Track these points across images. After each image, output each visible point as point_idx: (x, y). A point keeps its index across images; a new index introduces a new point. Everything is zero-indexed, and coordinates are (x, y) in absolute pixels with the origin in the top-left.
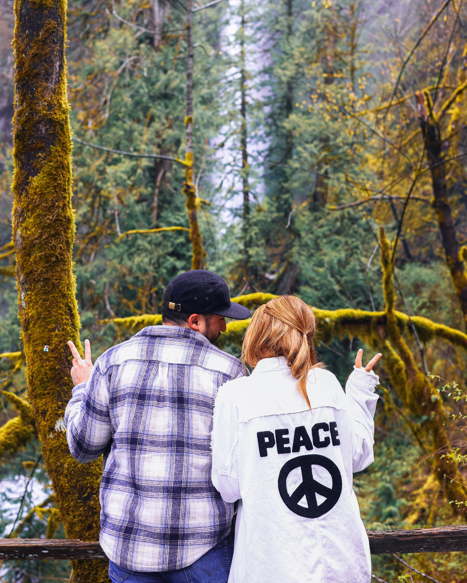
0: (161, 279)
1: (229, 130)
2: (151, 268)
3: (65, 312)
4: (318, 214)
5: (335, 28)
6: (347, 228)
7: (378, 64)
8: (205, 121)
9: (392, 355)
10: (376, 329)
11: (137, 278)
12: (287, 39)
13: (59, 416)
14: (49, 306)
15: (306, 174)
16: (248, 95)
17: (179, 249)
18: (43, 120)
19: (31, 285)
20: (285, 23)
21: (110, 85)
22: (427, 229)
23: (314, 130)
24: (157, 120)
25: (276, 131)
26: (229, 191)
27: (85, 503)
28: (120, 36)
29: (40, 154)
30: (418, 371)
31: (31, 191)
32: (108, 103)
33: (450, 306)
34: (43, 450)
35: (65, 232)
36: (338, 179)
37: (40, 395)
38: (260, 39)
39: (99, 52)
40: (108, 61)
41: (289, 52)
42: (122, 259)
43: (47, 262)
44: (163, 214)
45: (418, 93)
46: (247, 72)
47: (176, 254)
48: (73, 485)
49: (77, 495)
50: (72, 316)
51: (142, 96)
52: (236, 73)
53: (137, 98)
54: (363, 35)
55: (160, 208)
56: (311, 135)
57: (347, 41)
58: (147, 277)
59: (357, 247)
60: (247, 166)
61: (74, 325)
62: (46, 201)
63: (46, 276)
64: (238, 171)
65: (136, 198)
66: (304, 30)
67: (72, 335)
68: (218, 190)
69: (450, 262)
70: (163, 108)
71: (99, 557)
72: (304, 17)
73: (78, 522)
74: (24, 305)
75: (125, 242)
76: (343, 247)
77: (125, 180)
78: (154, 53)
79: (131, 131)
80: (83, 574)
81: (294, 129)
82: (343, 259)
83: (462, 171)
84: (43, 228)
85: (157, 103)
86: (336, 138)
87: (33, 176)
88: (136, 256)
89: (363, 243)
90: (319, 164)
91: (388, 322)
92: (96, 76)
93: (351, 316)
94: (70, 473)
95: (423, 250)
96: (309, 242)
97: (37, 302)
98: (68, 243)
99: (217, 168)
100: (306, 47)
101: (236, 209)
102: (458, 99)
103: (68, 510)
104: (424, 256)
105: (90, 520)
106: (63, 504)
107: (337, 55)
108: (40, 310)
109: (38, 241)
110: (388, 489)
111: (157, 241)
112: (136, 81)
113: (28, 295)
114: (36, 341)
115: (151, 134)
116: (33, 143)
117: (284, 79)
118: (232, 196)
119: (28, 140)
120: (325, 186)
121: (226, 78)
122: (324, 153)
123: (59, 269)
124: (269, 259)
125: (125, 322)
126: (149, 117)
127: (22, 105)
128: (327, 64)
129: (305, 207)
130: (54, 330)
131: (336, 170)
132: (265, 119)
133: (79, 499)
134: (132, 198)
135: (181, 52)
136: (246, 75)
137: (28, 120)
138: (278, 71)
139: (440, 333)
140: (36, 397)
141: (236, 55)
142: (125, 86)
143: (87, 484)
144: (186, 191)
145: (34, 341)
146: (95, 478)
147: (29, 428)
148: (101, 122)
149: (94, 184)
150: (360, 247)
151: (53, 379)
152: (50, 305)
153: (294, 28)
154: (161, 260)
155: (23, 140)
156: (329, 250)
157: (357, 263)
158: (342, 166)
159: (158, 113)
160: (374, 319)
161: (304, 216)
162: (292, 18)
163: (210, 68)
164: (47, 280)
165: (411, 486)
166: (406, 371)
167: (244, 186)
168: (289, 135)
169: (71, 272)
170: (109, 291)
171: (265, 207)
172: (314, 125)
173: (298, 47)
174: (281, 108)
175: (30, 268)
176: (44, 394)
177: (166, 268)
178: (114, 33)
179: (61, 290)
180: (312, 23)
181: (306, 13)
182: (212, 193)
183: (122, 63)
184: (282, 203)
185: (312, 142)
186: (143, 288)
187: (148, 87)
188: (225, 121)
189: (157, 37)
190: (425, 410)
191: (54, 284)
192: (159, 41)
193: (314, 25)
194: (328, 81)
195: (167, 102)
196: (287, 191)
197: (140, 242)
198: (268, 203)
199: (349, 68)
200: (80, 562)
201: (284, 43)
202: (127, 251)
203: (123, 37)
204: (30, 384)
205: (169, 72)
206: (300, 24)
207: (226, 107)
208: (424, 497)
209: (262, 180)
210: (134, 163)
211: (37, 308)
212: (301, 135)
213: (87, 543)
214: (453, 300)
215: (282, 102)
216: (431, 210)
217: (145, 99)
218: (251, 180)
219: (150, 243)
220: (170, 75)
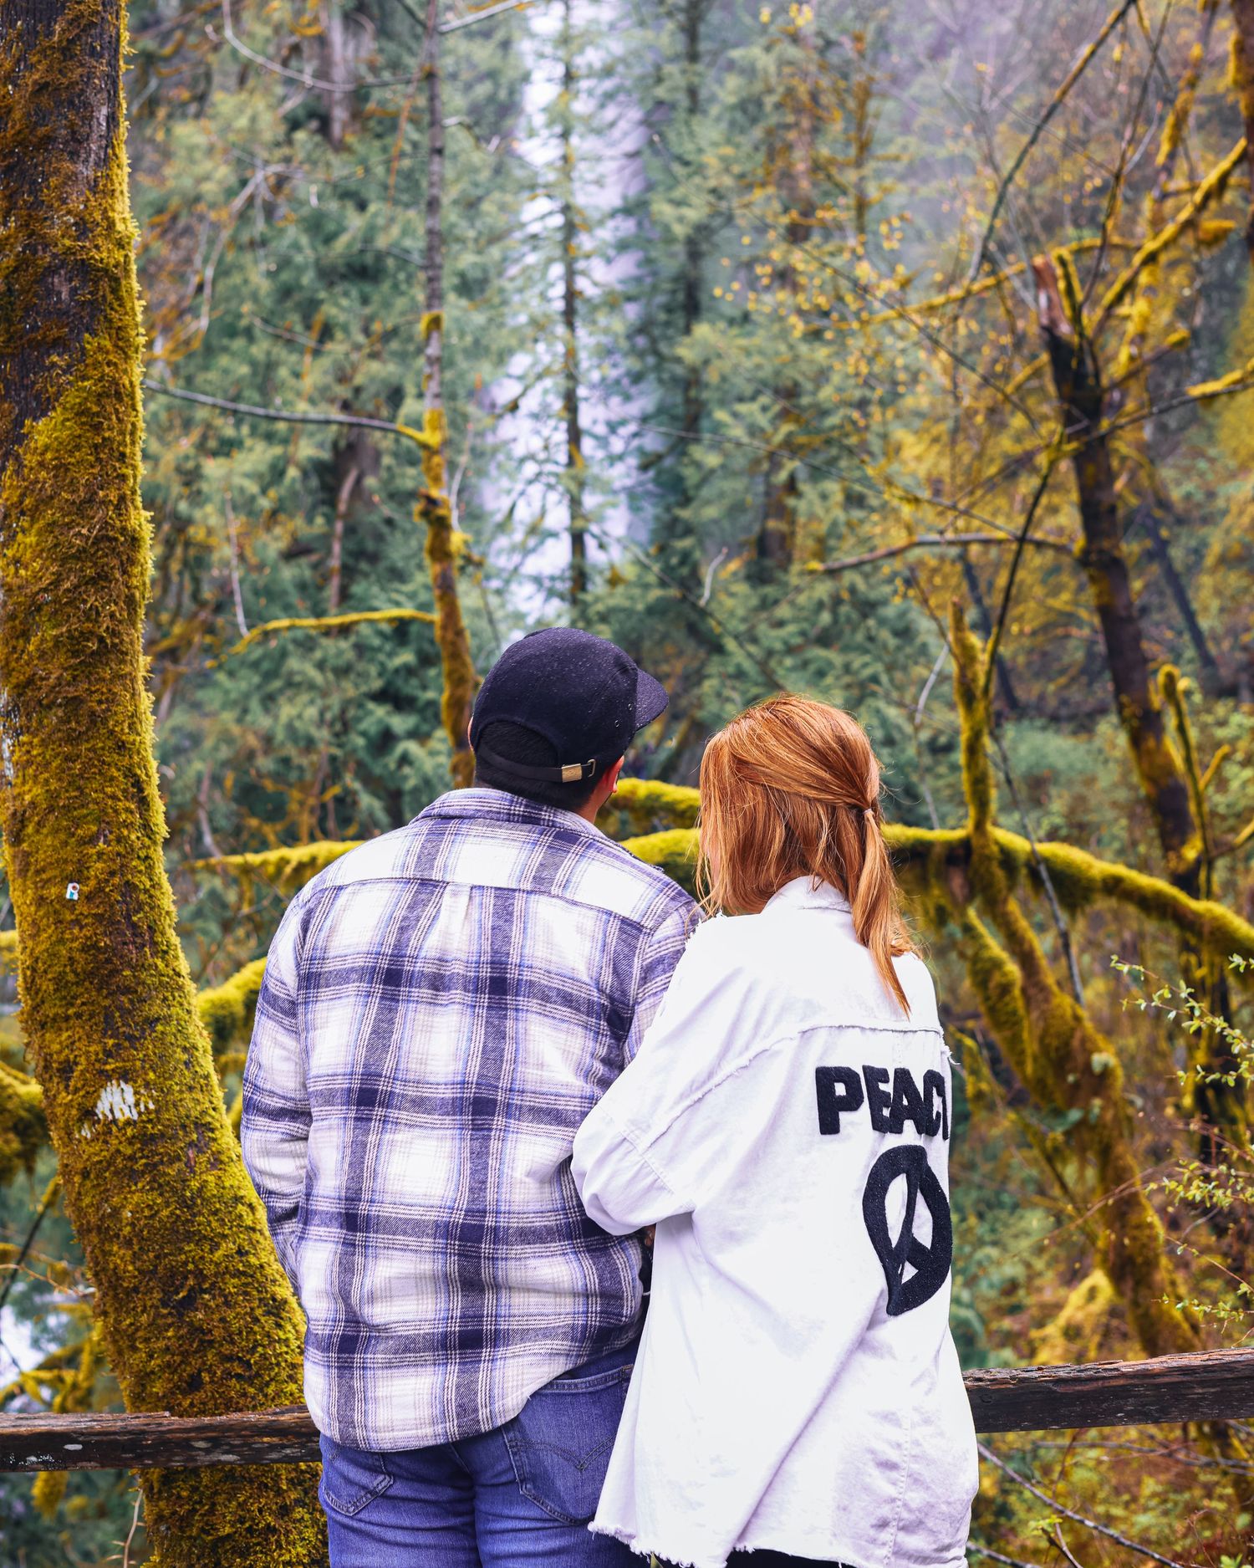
0: (352, 765)
1: (533, 365)
2: (323, 735)
3: (125, 791)
4: (770, 590)
5: (814, 96)
6: (847, 630)
7: (926, 191)
8: (469, 339)
9: (985, 947)
10: (944, 878)
11: (286, 761)
12: (688, 123)
13: (109, 1078)
14: (81, 776)
15: (739, 484)
16: (584, 273)
17: (400, 683)
18: (63, 264)
19: (29, 719)
20: (682, 82)
21: (211, 242)
22: (1060, 631)
23: (759, 367)
24: (339, 335)
25: (659, 368)
26: (533, 530)
27: (181, 1315)
28: (240, 110)
29: (55, 358)
30: (1055, 989)
31: (30, 460)
32: (207, 291)
33: (1124, 835)
34: (63, 1174)
35: (125, 572)
36: (824, 497)
37: (54, 1020)
38: (612, 124)
39: (182, 153)
40: (207, 178)
41: (689, 157)
42: (245, 711)
43: (75, 654)
44: (357, 589)
45: (1039, 261)
46: (579, 211)
47: (391, 697)
48: (149, 1266)
49: (157, 1295)
50: (144, 803)
51: (300, 270)
52: (551, 213)
53: (285, 276)
54: (884, 112)
55: (349, 572)
56: (749, 380)
57: (846, 131)
58: (314, 757)
59: (875, 679)
60: (579, 463)
61: (147, 827)
62: (72, 487)
63: (71, 692)
64: (556, 475)
65: (283, 544)
66: (731, 99)
67: (142, 854)
68: (503, 527)
69: (1127, 712)
70: (357, 305)
71: (224, 1458)
72: (731, 66)
73: (162, 1369)
74: (10, 773)
75: (255, 665)
76: (838, 678)
77: (253, 498)
78: (331, 157)
79: (271, 366)
80: (174, 1513)
81: (706, 362)
83: (1151, 476)
84: (64, 561)
85: (338, 289)
86: (818, 387)
87: (35, 419)
88: (282, 700)
89: (890, 668)
90: (774, 460)
91: (975, 858)
92: (175, 218)
94: (139, 1235)
95: (1051, 688)
96: (748, 665)
97: (48, 763)
98: (131, 602)
99: (499, 466)
100: (737, 146)
101: (552, 578)
102: (1144, 279)
103: (132, 1338)
104: (1052, 703)
105: (195, 1362)
106: (118, 1321)
107: (817, 167)
108: (54, 785)
109: (48, 597)
110: (962, 1323)
111: (341, 662)
112: (282, 231)
113: (21, 745)
114: (43, 870)
115: (325, 373)
116: (34, 328)
117: (679, 230)
118: (542, 542)
119: (22, 320)
120: (789, 515)
121: (523, 226)
122: (786, 428)
123: (107, 674)
125: (264, 864)
126: (317, 328)
128: (792, 189)
129: (735, 574)
130: (92, 840)
131: (818, 474)
132: (630, 337)
133: (165, 1305)
134: (274, 543)
135: (402, 155)
136: (577, 220)
137: (22, 264)
138: (662, 208)
139: (1114, 886)
140: (43, 1026)
141: (550, 165)
142: (253, 245)
143: (186, 1263)
144: (425, 514)
145: (38, 872)
146: (207, 1248)
147: (7, 1142)
148: (187, 342)
149: (168, 508)
150: (884, 678)
151: (90, 975)
152: (83, 771)
153: (703, 94)
154: (352, 712)
155: (9, 320)
156: (801, 685)
158: (833, 462)
159: (342, 318)
160: (937, 850)
161: (732, 595)
162: (700, 67)
163: (479, 199)
164: (74, 703)
165: (1025, 1317)
166: (1024, 990)
167: (573, 517)
168: (692, 381)
169: (140, 681)
170: (211, 799)
171: (629, 572)
172: (761, 352)
173: (715, 144)
174: (669, 309)
175: (29, 671)
176: (67, 1018)
177: (364, 734)
178: (223, 101)
179: (112, 732)
180: (751, 82)
181: (736, 54)
182: (486, 536)
183: (244, 183)
184: (674, 561)
185: (753, 398)
186: (304, 787)
187: (314, 248)
188: (522, 343)
189: (340, 114)
190: (1074, 1096)
191: (93, 713)
192: (345, 126)
193: (758, 87)
194: (796, 235)
195: (368, 288)
196: (688, 530)
197: (294, 663)
198: (638, 561)
199: (849, 200)
200: (168, 1479)
201: (679, 134)
202: (259, 687)
203: (249, 112)
204: (28, 989)
205: (372, 208)
206: (721, 82)
207: (525, 304)
208: (1060, 1342)
209: (624, 500)
210: (277, 450)
211: (47, 781)
212: (724, 379)
213: (190, 1422)
214: (1132, 816)
215: (674, 292)
216: (1069, 580)
217: (307, 279)
218: (590, 501)
219: (321, 666)
220: (376, 215)
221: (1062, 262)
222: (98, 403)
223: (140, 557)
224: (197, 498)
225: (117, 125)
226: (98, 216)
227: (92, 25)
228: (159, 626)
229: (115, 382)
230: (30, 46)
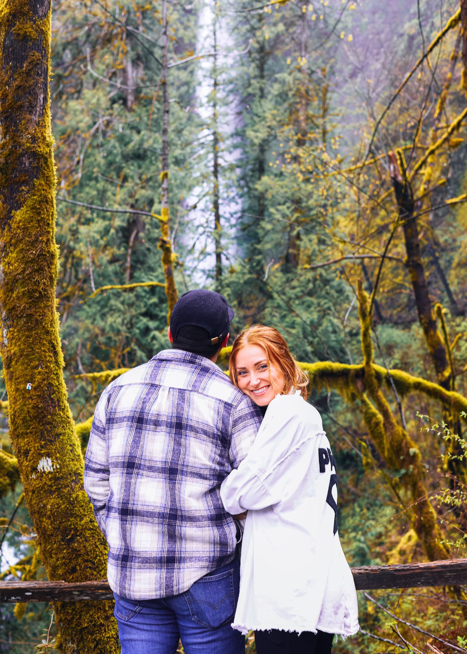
0: (134, 340)
2: (123, 328)
3: (49, 349)
4: (290, 275)
5: (307, 92)
6: (319, 290)
7: (348, 127)
8: (178, 182)
9: (370, 408)
10: (354, 383)
11: (110, 338)
12: (260, 102)
13: (42, 456)
14: (32, 343)
15: (278, 236)
17: (152, 309)
18: (27, 153)
19: (13, 322)
20: (258, 86)
21: (83, 145)
22: (398, 291)
23: (286, 192)
24: (130, 180)
25: (248, 192)
26: (202, 253)
27: (69, 545)
28: (93, 96)
29: (23, 188)
30: (396, 424)
31: (14, 226)
32: (81, 163)
33: (422, 367)
34: (25, 492)
35: (49, 267)
36: (310, 241)
37: (22, 434)
39: (72, 112)
40: (81, 121)
41: (260, 114)
42: (95, 320)
43: (30, 298)
44: (136, 274)
45: (390, 153)
47: (149, 315)
48: (57, 526)
49: (60, 537)
50: (56, 353)
51: (116, 156)
52: (208, 135)
53: (110, 158)
54: (333, 97)
55: (133, 268)
56: (282, 197)
57: (319, 105)
58: (120, 337)
59: (329, 308)
60: (219, 228)
61: (57, 363)
62: (30, 236)
63: (29, 312)
64: (211, 232)
65: (108, 258)
66: (276, 93)
67: (55, 372)
68: (191, 252)
69: (423, 321)
70: (136, 169)
71: (85, 598)
72: (276, 80)
73: (62, 564)
74: (6, 342)
75: (98, 302)
76: (315, 308)
77: (98, 241)
78: (128, 115)
79: (105, 191)
80: (66, 618)
81: (266, 190)
82: (316, 320)
83: (432, 233)
84: (26, 263)
85: (130, 163)
86: (308, 200)
87: (16, 210)
88: (108, 316)
89: (335, 305)
90: (292, 227)
91: (366, 375)
92: (69, 136)
93: (330, 369)
94: (53, 515)
95: (395, 312)
96: (282, 303)
97: (20, 339)
98: (51, 279)
99: (189, 229)
100: (278, 110)
101: (209, 271)
102: (429, 160)
103: (50, 553)
104: (395, 318)
105: (74, 562)
106: (45, 547)
107: (308, 118)
108: (22, 347)
109: (20, 277)
110: (361, 549)
111: (130, 301)
112: (109, 141)
113: (10, 331)
114: (18, 378)
115: (125, 194)
116: (16, 177)
117: (257, 141)
118: (205, 257)
119: (11, 173)
120: (297, 248)
121: (199, 139)
122: (296, 215)
123: (42, 305)
124: (241, 321)
125: (101, 376)
126: (122, 177)
127: (5, 138)
128: (299, 126)
129: (277, 269)
130: (36, 367)
131: (308, 232)
132: (238, 181)
133: (63, 541)
134: (105, 257)
135: (154, 113)
136: (219, 137)
137: (11, 153)
138: (250, 133)
139: (418, 386)
140: (18, 436)
141: (209, 117)
142: (98, 146)
143: (71, 525)
144: (162, 246)
145: (16, 379)
146: (79, 519)
147: (5, 480)
148: (74, 182)
149: (66, 244)
150: (333, 308)
151: (35, 418)
152: (33, 341)
153: (266, 91)
154: (134, 320)
155: (6, 174)
156: (302, 311)
157: (329, 325)
158: (313, 228)
159: (131, 173)
160: (352, 372)
161: (276, 277)
162: (264, 81)
163: (182, 130)
164: (30, 316)
165: (385, 547)
166: (384, 425)
167: (217, 248)
168: (261, 197)
169: (55, 308)
170: (81, 352)
171: (237, 268)
172: (287, 187)
173: (270, 109)
174: (253, 170)
175: (13, 304)
176: (27, 434)
177: (139, 328)
178: (87, 93)
179: (44, 327)
180: (283, 86)
181: (277, 76)
182: (184, 255)
183: (95, 123)
184: (255, 264)
185: (284, 204)
186: (116, 348)
187: (121, 147)
188: (198, 183)
189: (130, 98)
190: (403, 464)
191: (37, 320)
192: (132, 102)
193: (286, 88)
194: (300, 143)
195: (141, 163)
196: (260, 252)
197: (113, 302)
198: (241, 264)
199: (320, 130)
200: (64, 606)
201: (257, 106)
202: (100, 311)
203: (97, 97)
204: (12, 423)
205: (143, 133)
206: (272, 86)
208: (398, 556)
209: (235, 241)
210: (107, 223)
211: (20, 345)
212: (273, 197)
213: (72, 584)
214: (425, 360)
215: (255, 164)
216: (401, 272)
217: (118, 159)
218: (223, 242)
219: (123, 303)
220: (144, 135)
221: (399, 153)
222: (39, 204)
223: (55, 262)
224: (77, 240)
225: (47, 101)
226: (39, 135)
227: (38, 64)
228: (62, 288)
229: (46, 197)
230: (14, 72)
